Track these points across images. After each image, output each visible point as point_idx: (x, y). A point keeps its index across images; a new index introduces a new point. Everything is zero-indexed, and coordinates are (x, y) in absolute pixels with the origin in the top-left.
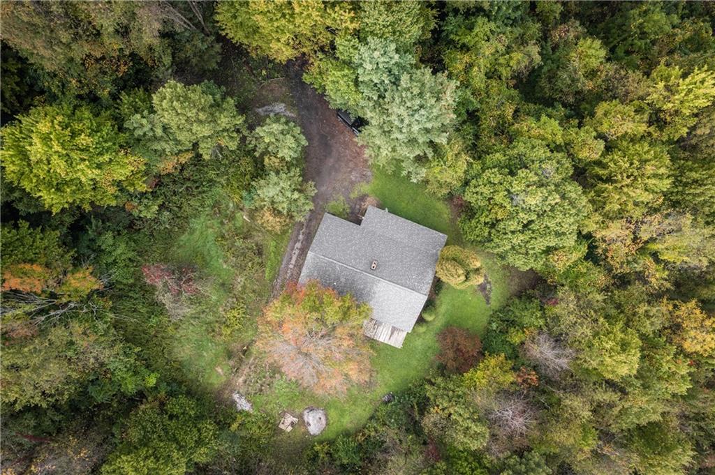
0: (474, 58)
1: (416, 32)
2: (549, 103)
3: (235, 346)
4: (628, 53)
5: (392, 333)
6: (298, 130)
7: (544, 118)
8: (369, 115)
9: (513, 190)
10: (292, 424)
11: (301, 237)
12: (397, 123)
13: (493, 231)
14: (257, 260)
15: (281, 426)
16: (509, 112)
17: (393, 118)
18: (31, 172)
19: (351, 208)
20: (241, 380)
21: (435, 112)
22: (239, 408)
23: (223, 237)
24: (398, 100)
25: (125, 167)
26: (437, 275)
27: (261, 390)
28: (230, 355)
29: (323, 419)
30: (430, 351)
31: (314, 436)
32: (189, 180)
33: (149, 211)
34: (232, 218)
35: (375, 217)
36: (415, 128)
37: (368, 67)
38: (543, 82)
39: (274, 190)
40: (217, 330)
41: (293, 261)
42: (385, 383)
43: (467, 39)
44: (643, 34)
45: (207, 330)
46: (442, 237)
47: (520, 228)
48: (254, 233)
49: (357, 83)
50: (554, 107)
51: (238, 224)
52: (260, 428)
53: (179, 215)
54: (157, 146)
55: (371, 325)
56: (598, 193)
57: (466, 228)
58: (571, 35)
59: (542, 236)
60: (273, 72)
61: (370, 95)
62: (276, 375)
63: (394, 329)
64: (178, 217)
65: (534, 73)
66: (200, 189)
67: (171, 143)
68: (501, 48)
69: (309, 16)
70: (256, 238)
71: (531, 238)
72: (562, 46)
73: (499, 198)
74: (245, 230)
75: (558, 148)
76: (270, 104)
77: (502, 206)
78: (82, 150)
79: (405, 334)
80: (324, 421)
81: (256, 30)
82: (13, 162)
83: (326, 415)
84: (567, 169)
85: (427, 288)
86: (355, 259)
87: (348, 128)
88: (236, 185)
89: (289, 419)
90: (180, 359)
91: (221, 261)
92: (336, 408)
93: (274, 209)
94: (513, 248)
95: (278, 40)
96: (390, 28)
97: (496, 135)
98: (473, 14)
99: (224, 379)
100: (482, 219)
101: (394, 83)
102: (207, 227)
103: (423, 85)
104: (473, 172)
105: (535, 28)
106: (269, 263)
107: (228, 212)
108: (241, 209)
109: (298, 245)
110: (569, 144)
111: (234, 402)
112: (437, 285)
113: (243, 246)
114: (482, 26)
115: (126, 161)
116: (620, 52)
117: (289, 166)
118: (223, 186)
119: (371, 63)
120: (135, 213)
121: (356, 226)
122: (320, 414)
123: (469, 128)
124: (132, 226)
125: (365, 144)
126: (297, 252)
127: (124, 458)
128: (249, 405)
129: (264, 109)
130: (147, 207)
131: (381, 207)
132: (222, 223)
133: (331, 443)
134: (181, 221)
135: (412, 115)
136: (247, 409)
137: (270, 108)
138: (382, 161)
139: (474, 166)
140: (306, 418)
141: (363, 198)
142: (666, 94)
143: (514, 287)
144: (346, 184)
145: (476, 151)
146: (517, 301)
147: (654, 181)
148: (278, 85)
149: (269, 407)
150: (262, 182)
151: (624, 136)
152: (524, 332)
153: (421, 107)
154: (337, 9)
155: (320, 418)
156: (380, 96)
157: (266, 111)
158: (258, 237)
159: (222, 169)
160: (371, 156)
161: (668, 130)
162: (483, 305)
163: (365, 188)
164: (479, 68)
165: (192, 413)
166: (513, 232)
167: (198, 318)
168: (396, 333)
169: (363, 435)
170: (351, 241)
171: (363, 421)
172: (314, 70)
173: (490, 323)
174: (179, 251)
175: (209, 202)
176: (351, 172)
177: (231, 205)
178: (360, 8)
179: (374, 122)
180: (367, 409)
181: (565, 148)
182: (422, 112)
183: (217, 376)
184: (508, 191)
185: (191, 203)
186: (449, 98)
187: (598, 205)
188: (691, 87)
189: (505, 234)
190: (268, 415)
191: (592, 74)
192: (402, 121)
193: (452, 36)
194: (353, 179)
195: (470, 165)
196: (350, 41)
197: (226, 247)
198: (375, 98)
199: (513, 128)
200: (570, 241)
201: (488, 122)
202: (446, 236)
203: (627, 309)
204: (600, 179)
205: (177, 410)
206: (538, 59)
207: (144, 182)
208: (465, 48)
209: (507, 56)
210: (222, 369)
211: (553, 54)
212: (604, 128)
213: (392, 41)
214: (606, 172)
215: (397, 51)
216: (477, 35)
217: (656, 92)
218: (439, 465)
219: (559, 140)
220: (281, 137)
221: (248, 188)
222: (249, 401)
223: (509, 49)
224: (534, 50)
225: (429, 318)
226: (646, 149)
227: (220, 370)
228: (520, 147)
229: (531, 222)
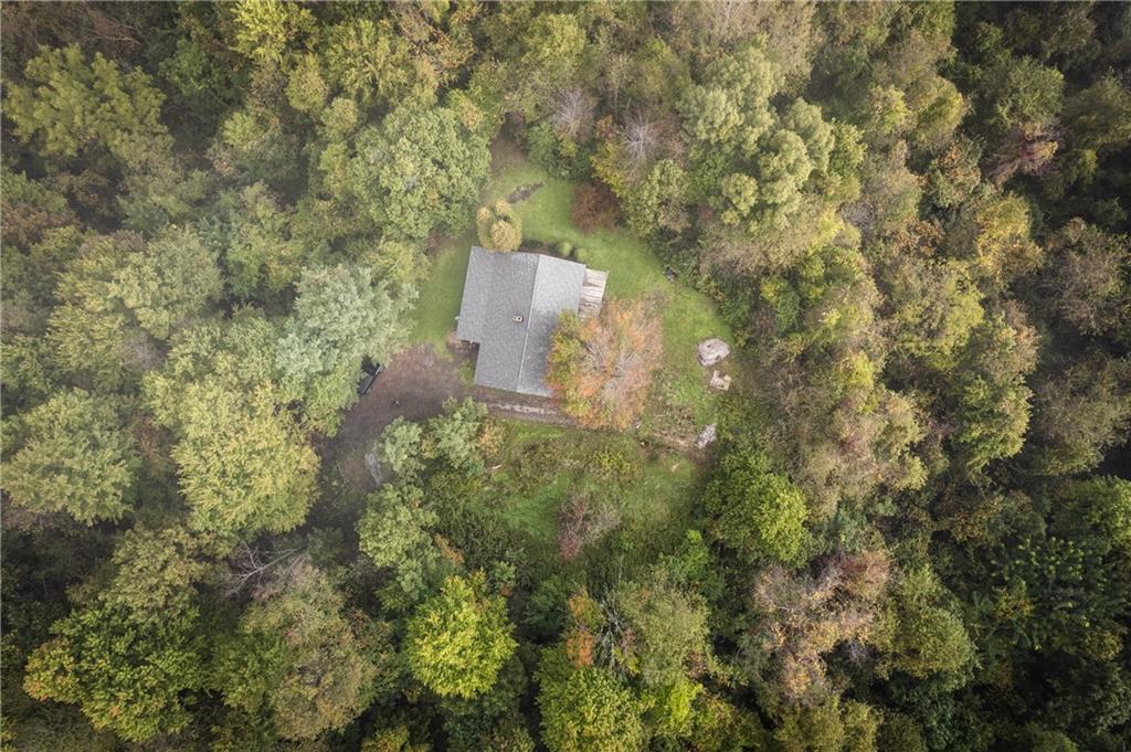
0: (272, 257)
1: (261, 323)
2: (303, 162)
3: (643, 454)
4: (228, 84)
5: (591, 285)
6: (388, 428)
7: (322, 167)
8: (356, 354)
9: (404, 189)
10: (721, 376)
11: (508, 407)
12: (358, 323)
13: (454, 199)
14: (541, 449)
15: (726, 388)
16: (322, 205)
17: (354, 328)
18: (478, 668)
19: (464, 359)
20: (682, 443)
21: (339, 285)
22: (714, 438)
23: (522, 490)
24: (335, 326)
25: (457, 586)
26: (516, 248)
27: (689, 418)
28: (653, 459)
29: (708, 343)
30: (607, 238)
31: (731, 349)
32: (467, 537)
33: (507, 571)
34: (500, 485)
35: (469, 329)
36: (359, 302)
37: (307, 362)
38: (282, 173)
39: (456, 439)
40: (628, 478)
41: (536, 410)
42: (655, 282)
43: (255, 267)
44: (207, 73)
45: (630, 490)
46: (474, 252)
47: (443, 172)
48: (513, 458)
49: (325, 374)
50: (308, 155)
51: (505, 476)
52: (731, 411)
53: (507, 540)
54: (433, 566)
55: (586, 309)
56: (391, 94)
57: (458, 228)
58: (225, 155)
59: (447, 147)
60: (332, 474)
61: (335, 357)
62: (668, 404)
63: (586, 283)
64: (510, 541)
65: (274, 186)
66: (475, 523)
67: (426, 552)
68: (255, 230)
69: (268, 431)
70: (518, 455)
71: (452, 157)
72: (238, 162)
73: (415, 201)
74: (511, 468)
75: (351, 145)
76: (369, 471)
77: (424, 195)
78: (445, 621)
79: (588, 271)
80: (712, 341)
81: (291, 491)
82: (469, 680)
83: (704, 340)
84: (371, 134)
85: (531, 257)
86: (516, 340)
87: (378, 379)
88: (463, 487)
89: (716, 380)
90: (668, 512)
91: (550, 488)
92: (693, 331)
93: (477, 435)
94: (468, 174)
95: (298, 462)
96: (264, 349)
97: (351, 215)
98: (226, 267)
99: (684, 461)
100: (444, 213)
101: (318, 335)
102: (516, 509)
103: (314, 303)
104: (396, 233)
105: (226, 198)
106: (543, 436)
107: (495, 490)
108: (489, 477)
109: (517, 408)
110: (345, 134)
111: (709, 445)
112: (530, 245)
113: (529, 467)
114: (236, 254)
115: (450, 586)
116: (230, 94)
117: (427, 430)
118: (468, 501)
119: (303, 360)
120: (512, 584)
121: (481, 348)
122: (704, 347)
123: (351, 247)
124: (527, 587)
125: (389, 355)
126: (525, 408)
127: (764, 536)
128: (708, 428)
129: (374, 475)
130: (503, 573)
131: (455, 324)
132: (508, 494)
133: (733, 328)
134: (514, 538)
135: (347, 308)
136: (713, 429)
137: (373, 470)
138: (404, 332)
139: (389, 233)
140: (712, 362)
141: (451, 348)
142: (269, 42)
143: (519, 159)
144: (439, 369)
145: (372, 233)
146: (531, 154)
147: (364, 39)
148: (347, 466)
149: (706, 405)
150: (453, 456)
151: (322, 76)
152: (562, 140)
153: (336, 301)
154: (255, 404)
155: (709, 346)
156: (335, 347)
157: (377, 474)
158: (516, 453)
159: (449, 505)
160: (402, 347)
161: (308, 29)
162: (544, 190)
163: (440, 348)
164: (282, 249)
165: (717, 483)
166: (450, 178)
167: (618, 500)
168: (590, 281)
169: (717, 294)
170: (498, 350)
171: (702, 297)
172: (321, 425)
173: (563, 178)
174: (547, 534)
175: (487, 512)
176: (425, 367)
177: (486, 489)
178: (249, 383)
179: (363, 347)
180: (687, 295)
181: (349, 138)
182: (341, 298)
183: (679, 468)
184: (406, 192)
185: (490, 529)
186: (322, 274)
187: (403, 91)
188: (257, 21)
189: (453, 185)
190: (716, 404)
191: (262, 122)
192: (355, 318)
193: (254, 285)
194: (432, 362)
195: (388, 238)
196: (285, 386)
197: (534, 485)
198: (338, 351)
199: (340, 198)
200: (447, 114)
201: (340, 226)
202: (473, 247)
203: (510, 33)
204: (374, 95)
205: (717, 500)
206: (258, 187)
207: (474, 575)
208: (263, 268)
209: (263, 221)
210: (672, 465)
211: (248, 169)
212: (319, 99)
213: (277, 344)
214: (366, 90)
215: (285, 337)
216: (247, 258)
217: (268, 54)
218: (711, 205)
219: (342, 146)
220: (399, 442)
221: (462, 471)
222: (704, 429)
223: (255, 221)
224: (250, 192)
225: (567, 248)
226: (332, 53)
227: (674, 467)
228: (359, 188)
229: (435, 162)
